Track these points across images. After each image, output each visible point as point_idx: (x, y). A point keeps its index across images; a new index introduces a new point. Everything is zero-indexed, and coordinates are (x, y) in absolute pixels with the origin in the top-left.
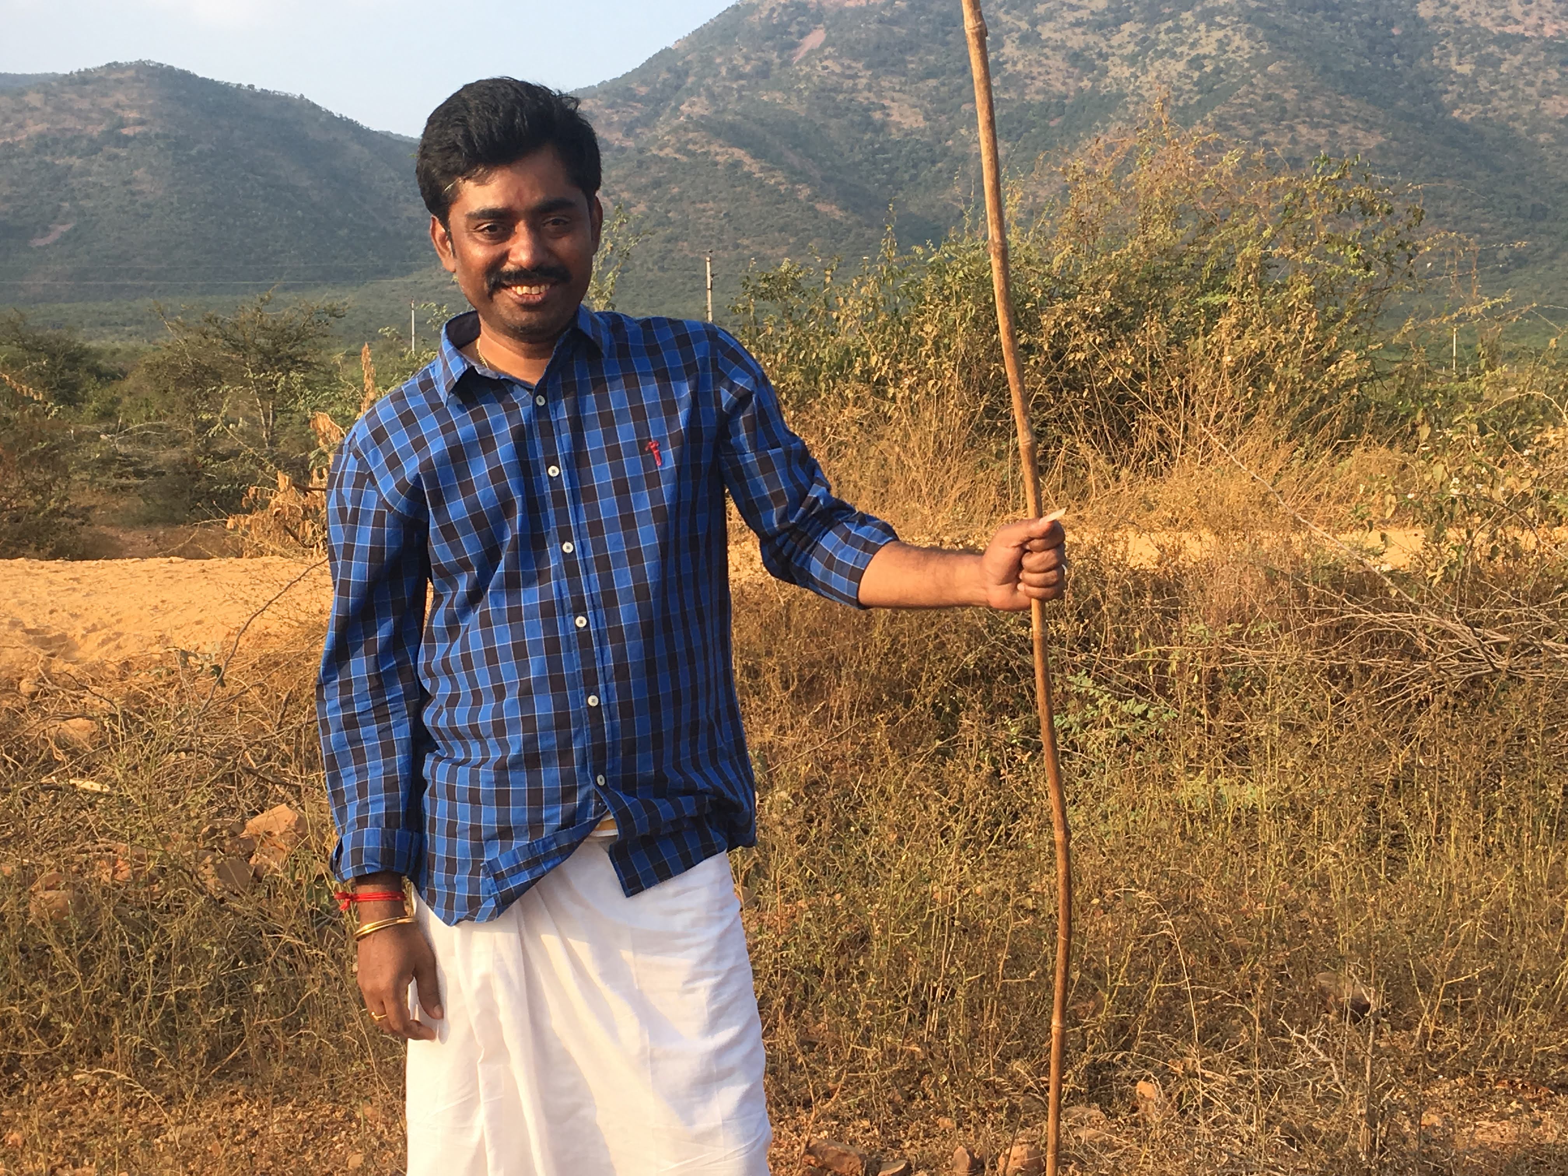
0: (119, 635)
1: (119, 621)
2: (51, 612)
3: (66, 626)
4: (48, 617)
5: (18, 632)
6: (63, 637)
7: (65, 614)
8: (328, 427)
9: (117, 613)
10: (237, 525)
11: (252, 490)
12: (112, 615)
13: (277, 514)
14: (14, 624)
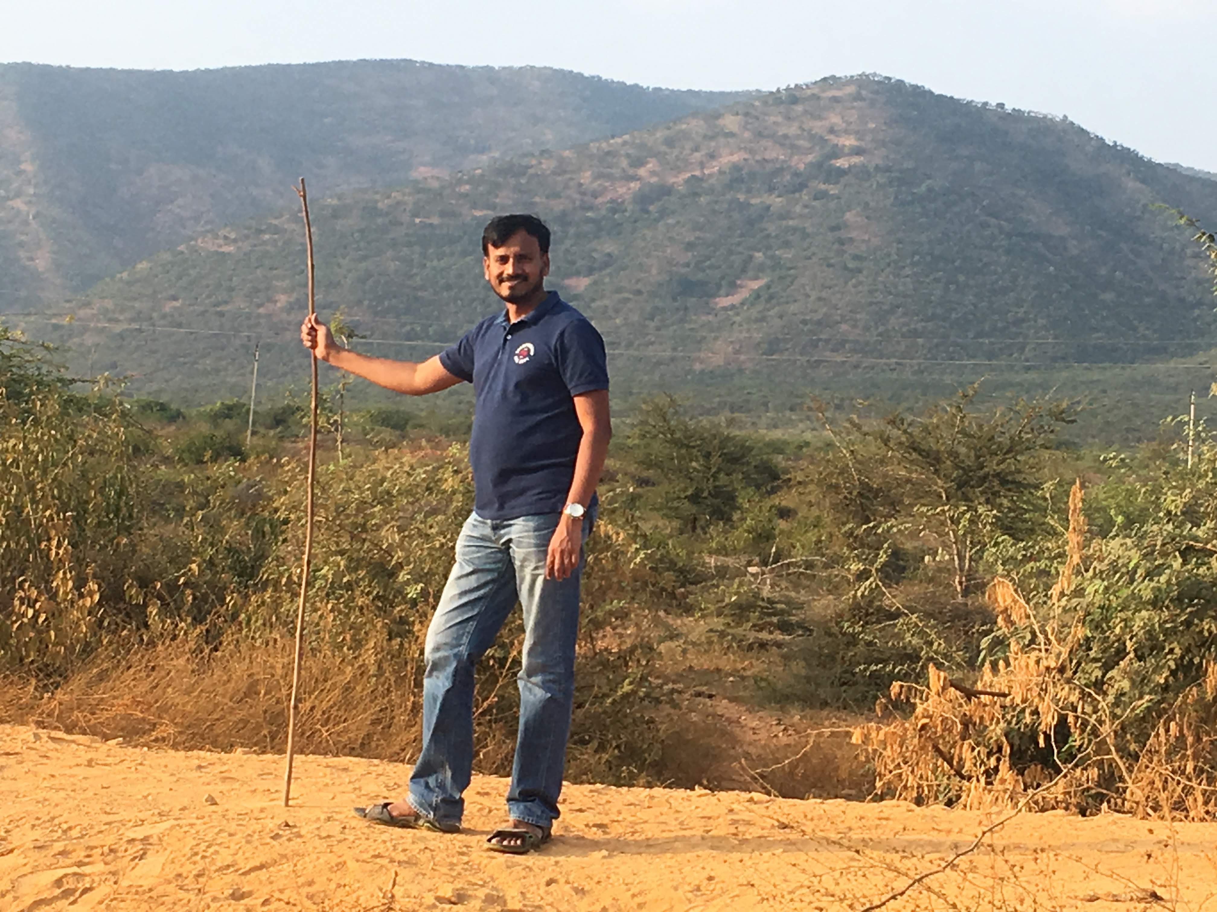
8: (1009, 601)
9: (640, 893)
10: (866, 738)
11: (895, 687)
12: (634, 896)
13: (923, 727)
14: (490, 900)
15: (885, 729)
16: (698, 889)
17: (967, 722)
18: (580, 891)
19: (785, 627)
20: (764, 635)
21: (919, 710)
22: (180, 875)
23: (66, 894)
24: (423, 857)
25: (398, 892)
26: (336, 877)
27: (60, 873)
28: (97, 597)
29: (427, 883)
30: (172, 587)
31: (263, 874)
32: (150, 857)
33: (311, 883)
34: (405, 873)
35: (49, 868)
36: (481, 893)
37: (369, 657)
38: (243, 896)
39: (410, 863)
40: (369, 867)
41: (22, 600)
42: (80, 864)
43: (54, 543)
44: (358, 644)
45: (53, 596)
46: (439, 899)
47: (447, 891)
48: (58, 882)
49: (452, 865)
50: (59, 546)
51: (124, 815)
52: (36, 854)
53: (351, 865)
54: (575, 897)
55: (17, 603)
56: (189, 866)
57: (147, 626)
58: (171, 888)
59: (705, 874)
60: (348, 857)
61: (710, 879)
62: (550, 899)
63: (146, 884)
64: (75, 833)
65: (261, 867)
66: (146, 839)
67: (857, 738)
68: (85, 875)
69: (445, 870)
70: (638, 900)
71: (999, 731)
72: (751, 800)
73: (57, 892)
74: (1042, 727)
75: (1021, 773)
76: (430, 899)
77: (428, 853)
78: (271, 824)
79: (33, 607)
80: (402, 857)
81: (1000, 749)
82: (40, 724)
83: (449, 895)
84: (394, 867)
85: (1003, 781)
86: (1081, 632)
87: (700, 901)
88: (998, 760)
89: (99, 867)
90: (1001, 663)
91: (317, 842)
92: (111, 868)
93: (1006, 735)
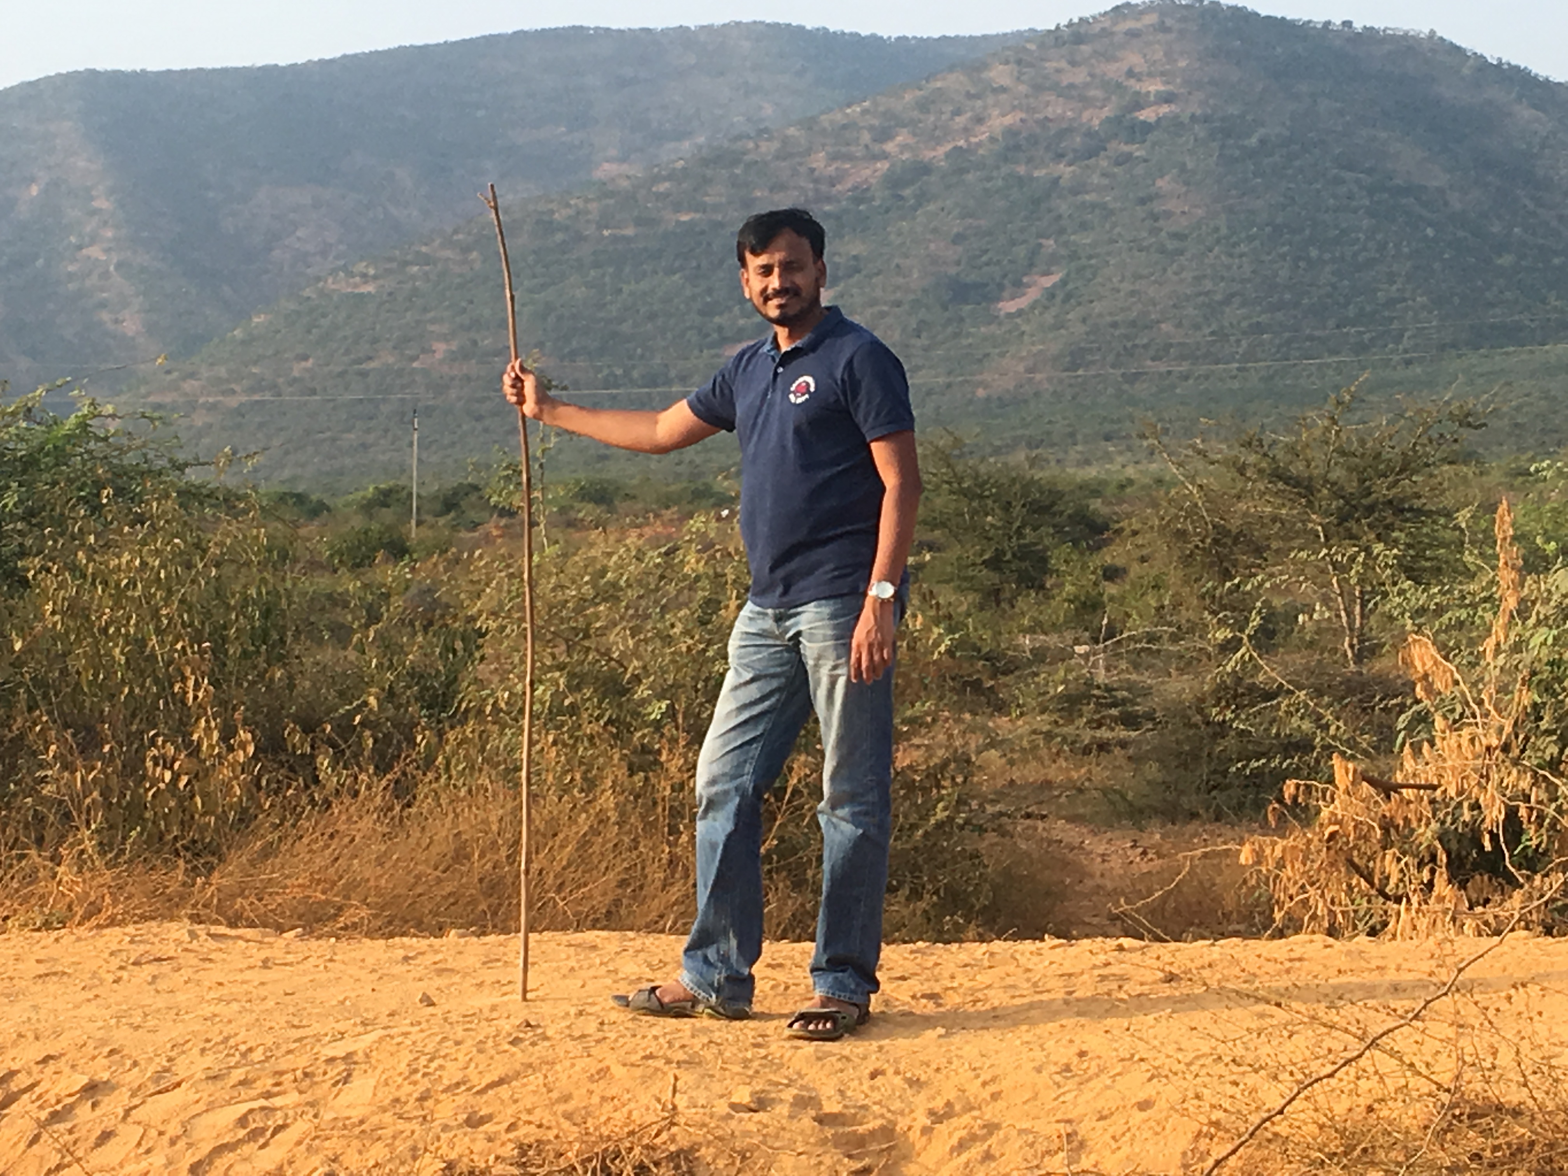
0: (991, 1128)
1: (995, 1096)
2: (873, 1076)
3: (897, 1105)
4: (867, 1084)
5: (806, 1121)
6: (887, 1132)
7: (898, 1080)
8: (1429, 664)
9: (994, 1080)
10: (1259, 857)
11: (1290, 787)
12: (984, 1084)
13: (1332, 836)
14: (802, 1103)
15: (1281, 843)
16: (1067, 1068)
17: (1387, 825)
18: (915, 1083)
19: (1130, 721)
20: (1104, 733)
21: (1325, 813)
22: (397, 1100)
23: (254, 1135)
24: (708, 1054)
25: (681, 1102)
26: (599, 1088)
27: (243, 1108)
28: (251, 749)
29: (717, 1088)
30: (345, 728)
31: (504, 1091)
32: (357, 1082)
33: (567, 1098)
34: (687, 1078)
35: (228, 1103)
36: (788, 1095)
37: (607, 800)
38: (483, 1121)
39: (691, 1063)
40: (638, 1072)
41: (155, 759)
42: (268, 1095)
43: (191, 683)
44: (590, 785)
45: (194, 751)
46: (734, 1107)
47: (743, 1095)
48: (242, 1121)
49: (746, 1063)
50: (197, 686)
51: (317, 1028)
52: (211, 1087)
53: (618, 1071)
54: (909, 1092)
55: (149, 764)
56: (407, 1088)
57: (316, 781)
58: (388, 1117)
59: (1074, 1049)
60: (611, 1060)
61: (1082, 1054)
62: (876, 1096)
63: (356, 1114)
64: (258, 1055)
65: (501, 1082)
66: (348, 1057)
67: (1245, 856)
68: (274, 1110)
69: (737, 1069)
70: (992, 1088)
71: (1429, 834)
72: (1121, 948)
73: (242, 1133)
74: (1487, 825)
75: (1463, 886)
76: (722, 1108)
77: (714, 1049)
78: (506, 1026)
79: (171, 768)
80: (681, 1056)
81: (1433, 858)
82: (196, 919)
83: (746, 1100)
84: (672, 1070)
85: (1441, 899)
86: (1528, 697)
87: (1071, 1084)
88: (1433, 872)
89: (292, 1098)
90: (1426, 745)
91: (570, 1045)
92: (308, 1097)
93: (1440, 840)
